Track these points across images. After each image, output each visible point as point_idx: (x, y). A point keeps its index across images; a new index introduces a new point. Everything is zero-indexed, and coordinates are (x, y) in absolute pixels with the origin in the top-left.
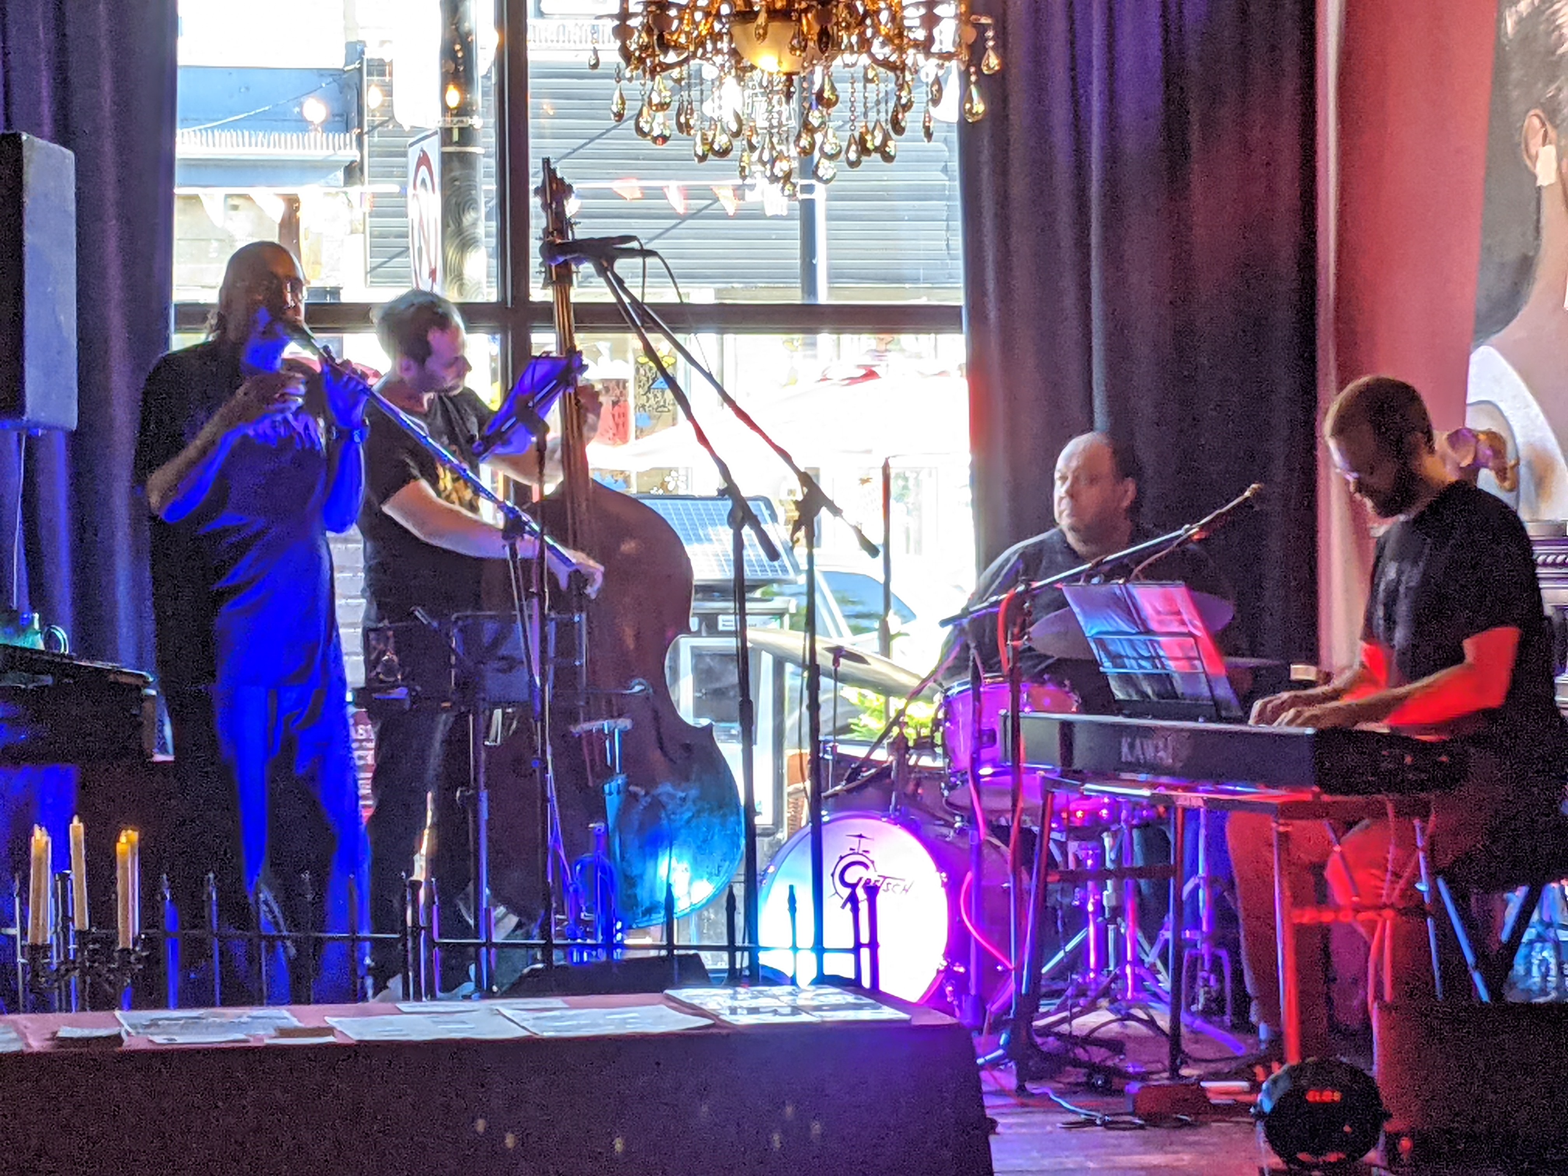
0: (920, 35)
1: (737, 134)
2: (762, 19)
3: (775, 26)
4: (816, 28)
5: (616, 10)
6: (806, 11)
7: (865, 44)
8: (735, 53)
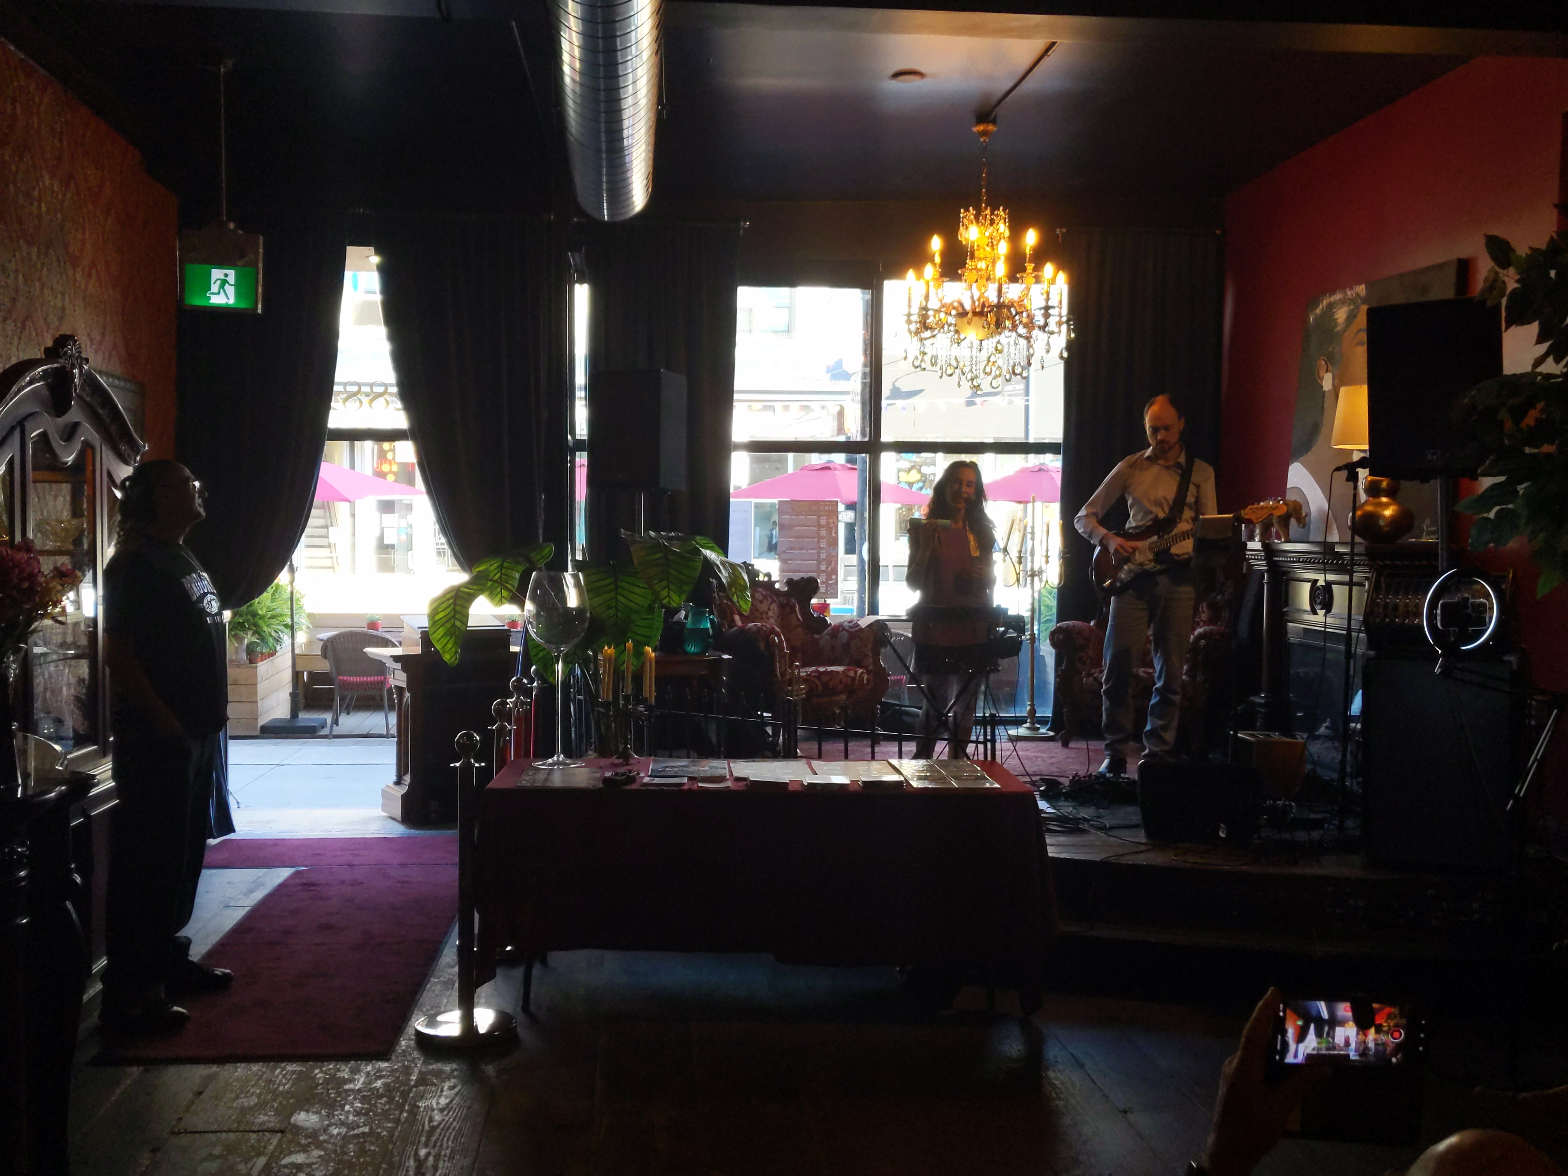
0: (1042, 323)
1: (957, 368)
2: (970, 315)
3: (976, 319)
4: (994, 319)
5: (907, 312)
6: (990, 312)
7: (1014, 327)
8: (957, 332)
